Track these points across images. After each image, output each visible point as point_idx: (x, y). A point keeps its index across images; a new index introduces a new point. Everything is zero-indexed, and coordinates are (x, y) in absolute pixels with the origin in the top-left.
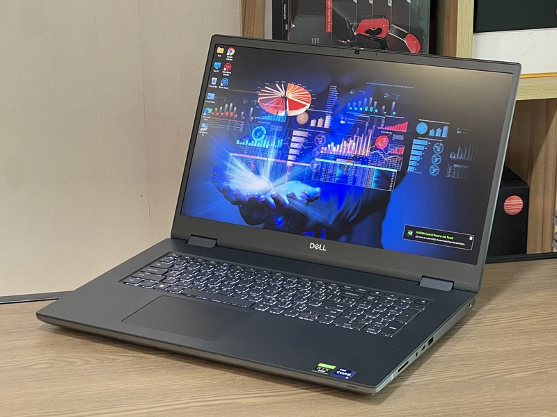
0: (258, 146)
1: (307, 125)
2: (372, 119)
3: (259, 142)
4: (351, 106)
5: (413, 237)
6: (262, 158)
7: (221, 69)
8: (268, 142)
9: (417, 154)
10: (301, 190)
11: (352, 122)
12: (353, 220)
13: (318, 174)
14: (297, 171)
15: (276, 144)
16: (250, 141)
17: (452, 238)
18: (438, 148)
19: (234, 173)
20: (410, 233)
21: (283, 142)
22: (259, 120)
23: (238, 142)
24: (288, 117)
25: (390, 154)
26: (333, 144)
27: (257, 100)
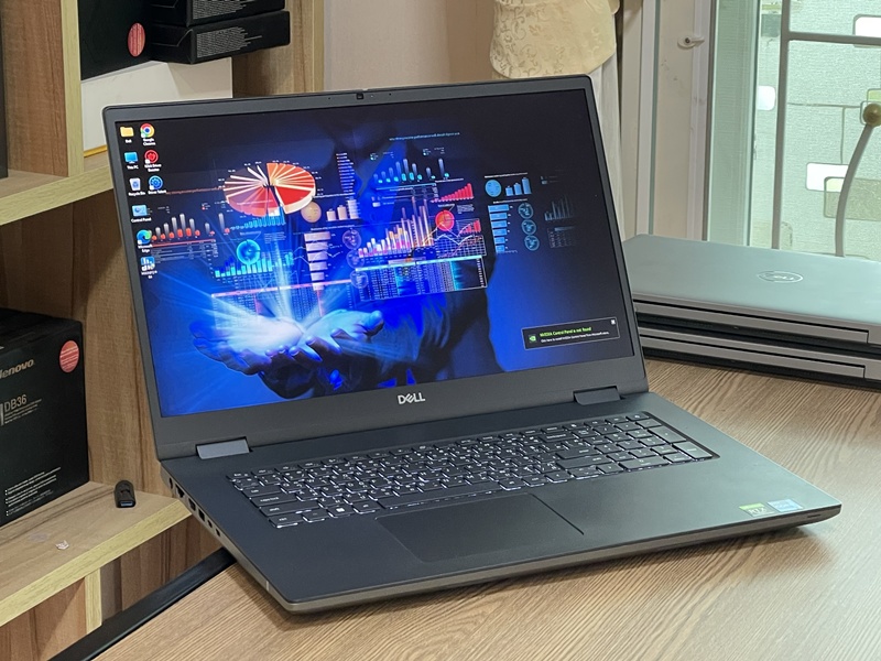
0: (255, 271)
1: (322, 223)
2: (418, 190)
3: (254, 265)
4: (380, 177)
5: (538, 343)
6: (268, 290)
7: (141, 162)
8: (270, 262)
9: (500, 226)
10: (351, 322)
11: (390, 201)
12: (447, 344)
13: (368, 291)
14: (333, 295)
15: (284, 261)
16: (239, 266)
17: (590, 329)
18: (526, 211)
19: (230, 325)
20: (533, 339)
21: (294, 256)
22: (240, 230)
23: (218, 274)
24: (287, 216)
25: (463, 235)
26: (373, 240)
27: (225, 199)
